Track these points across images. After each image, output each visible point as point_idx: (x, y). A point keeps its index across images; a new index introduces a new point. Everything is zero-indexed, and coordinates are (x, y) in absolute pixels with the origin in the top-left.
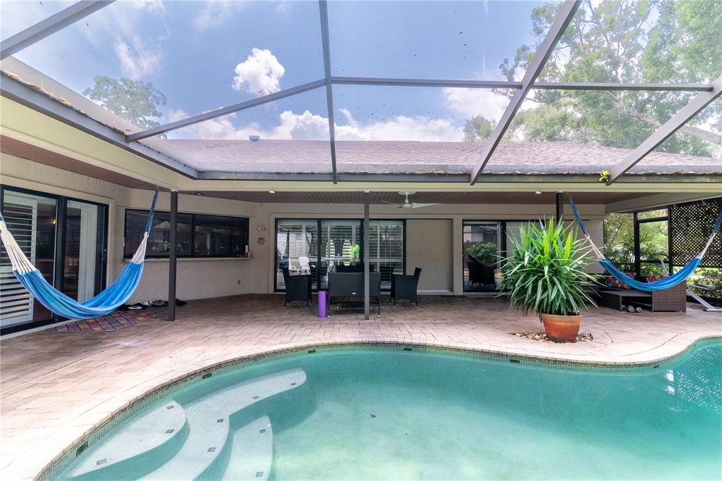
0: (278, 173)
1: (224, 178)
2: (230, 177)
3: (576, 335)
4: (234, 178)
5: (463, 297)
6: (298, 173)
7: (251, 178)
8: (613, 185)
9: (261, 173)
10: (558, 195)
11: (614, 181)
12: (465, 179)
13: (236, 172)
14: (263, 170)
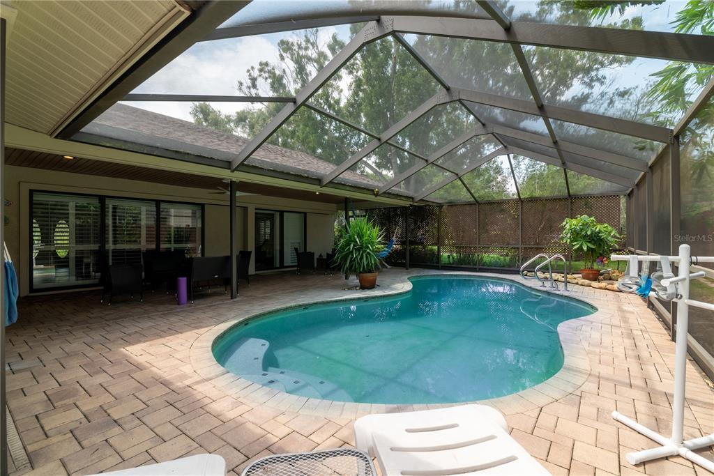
0: (176, 152)
1: (108, 145)
2: (118, 145)
3: (375, 284)
4: (123, 148)
5: (256, 275)
6: (197, 156)
7: (145, 152)
8: (378, 197)
9: (157, 148)
10: (346, 198)
11: (379, 196)
12: (317, 183)
13: (125, 141)
14: (158, 145)
